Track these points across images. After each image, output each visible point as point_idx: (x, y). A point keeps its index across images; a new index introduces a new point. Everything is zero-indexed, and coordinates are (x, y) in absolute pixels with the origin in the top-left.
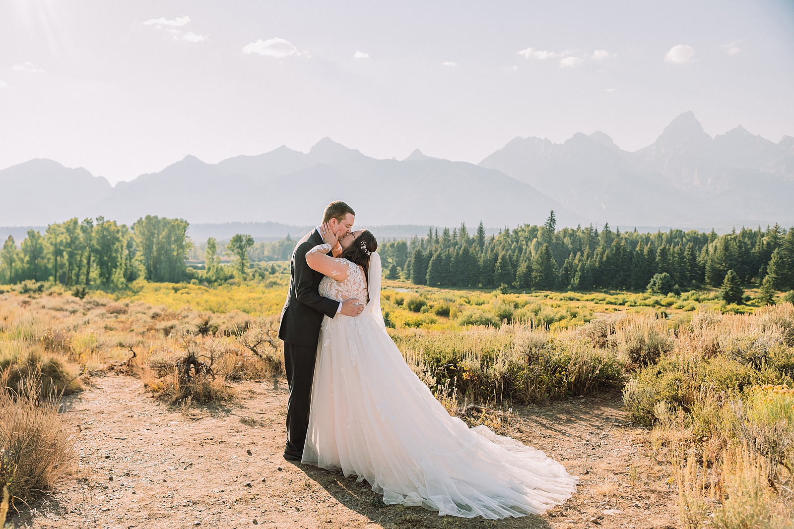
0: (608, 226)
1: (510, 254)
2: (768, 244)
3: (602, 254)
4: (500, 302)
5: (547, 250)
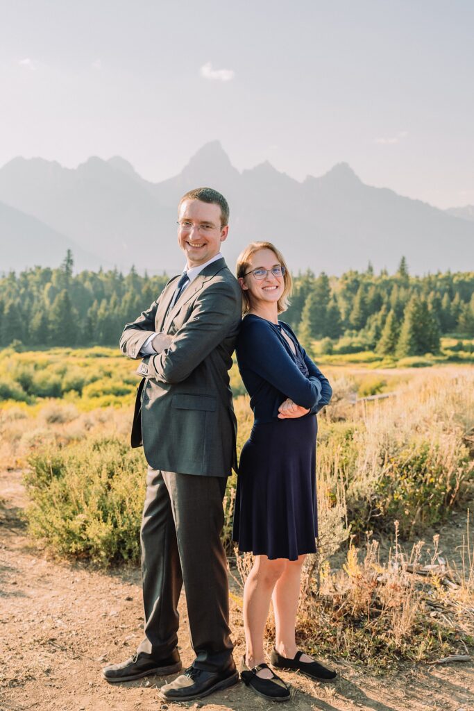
0: (135, 268)
1: (19, 304)
2: (302, 289)
3: (132, 300)
4: (15, 364)
5: (66, 297)
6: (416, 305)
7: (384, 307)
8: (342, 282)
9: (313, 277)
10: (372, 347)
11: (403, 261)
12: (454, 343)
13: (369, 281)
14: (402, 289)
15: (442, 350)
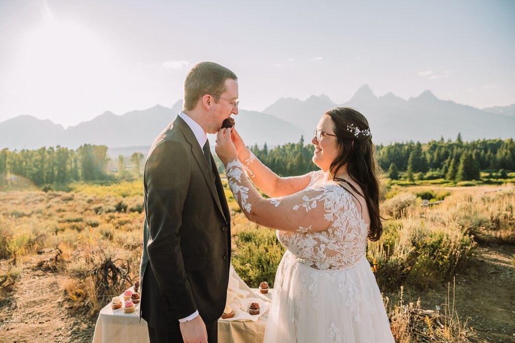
1: (281, 158)
5: (301, 155)
6: (466, 156)
7: (449, 157)
8: (428, 146)
9: (413, 144)
10: (444, 177)
11: (459, 135)
12: (487, 174)
13: (442, 145)
14: (459, 149)
15: (481, 178)
